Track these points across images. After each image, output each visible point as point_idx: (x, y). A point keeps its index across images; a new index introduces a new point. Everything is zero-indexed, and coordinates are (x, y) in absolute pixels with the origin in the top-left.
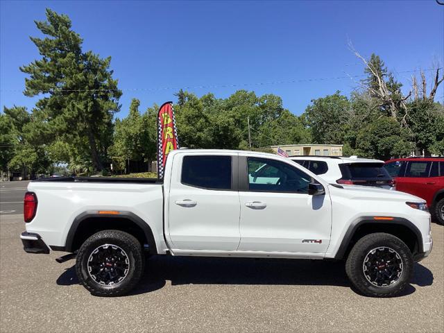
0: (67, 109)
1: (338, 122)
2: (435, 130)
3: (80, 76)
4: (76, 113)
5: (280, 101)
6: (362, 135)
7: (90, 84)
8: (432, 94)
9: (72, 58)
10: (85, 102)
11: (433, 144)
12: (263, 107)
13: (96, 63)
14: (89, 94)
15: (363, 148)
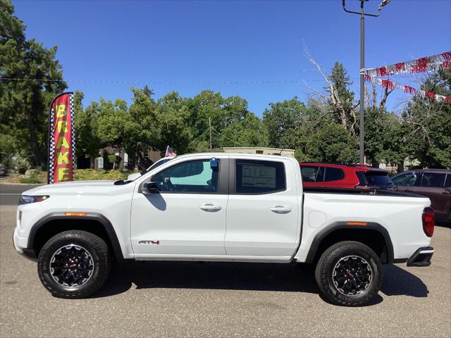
0: (3, 99)
1: (294, 127)
2: (382, 139)
3: (20, 65)
4: (12, 103)
5: (245, 103)
6: (311, 141)
7: (32, 74)
8: (382, 104)
9: (13, 45)
10: (24, 92)
11: (380, 152)
12: (228, 108)
13: (39, 53)
14: (29, 84)
15: (312, 154)
